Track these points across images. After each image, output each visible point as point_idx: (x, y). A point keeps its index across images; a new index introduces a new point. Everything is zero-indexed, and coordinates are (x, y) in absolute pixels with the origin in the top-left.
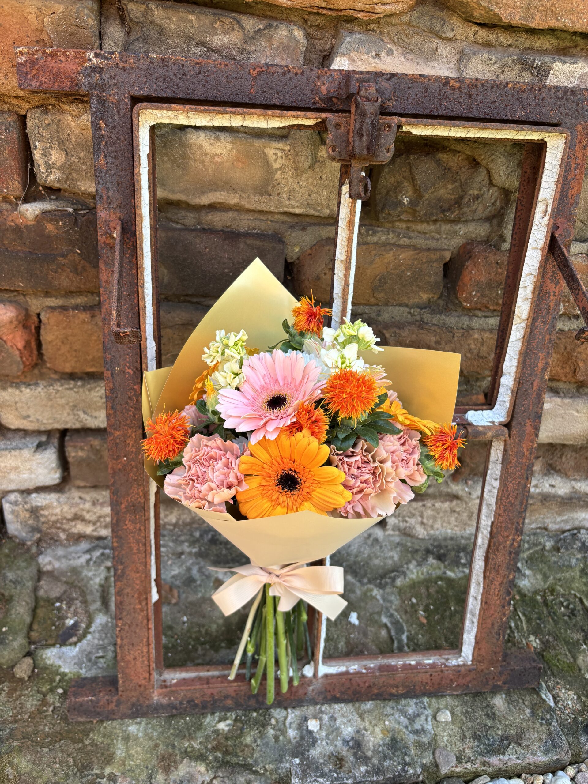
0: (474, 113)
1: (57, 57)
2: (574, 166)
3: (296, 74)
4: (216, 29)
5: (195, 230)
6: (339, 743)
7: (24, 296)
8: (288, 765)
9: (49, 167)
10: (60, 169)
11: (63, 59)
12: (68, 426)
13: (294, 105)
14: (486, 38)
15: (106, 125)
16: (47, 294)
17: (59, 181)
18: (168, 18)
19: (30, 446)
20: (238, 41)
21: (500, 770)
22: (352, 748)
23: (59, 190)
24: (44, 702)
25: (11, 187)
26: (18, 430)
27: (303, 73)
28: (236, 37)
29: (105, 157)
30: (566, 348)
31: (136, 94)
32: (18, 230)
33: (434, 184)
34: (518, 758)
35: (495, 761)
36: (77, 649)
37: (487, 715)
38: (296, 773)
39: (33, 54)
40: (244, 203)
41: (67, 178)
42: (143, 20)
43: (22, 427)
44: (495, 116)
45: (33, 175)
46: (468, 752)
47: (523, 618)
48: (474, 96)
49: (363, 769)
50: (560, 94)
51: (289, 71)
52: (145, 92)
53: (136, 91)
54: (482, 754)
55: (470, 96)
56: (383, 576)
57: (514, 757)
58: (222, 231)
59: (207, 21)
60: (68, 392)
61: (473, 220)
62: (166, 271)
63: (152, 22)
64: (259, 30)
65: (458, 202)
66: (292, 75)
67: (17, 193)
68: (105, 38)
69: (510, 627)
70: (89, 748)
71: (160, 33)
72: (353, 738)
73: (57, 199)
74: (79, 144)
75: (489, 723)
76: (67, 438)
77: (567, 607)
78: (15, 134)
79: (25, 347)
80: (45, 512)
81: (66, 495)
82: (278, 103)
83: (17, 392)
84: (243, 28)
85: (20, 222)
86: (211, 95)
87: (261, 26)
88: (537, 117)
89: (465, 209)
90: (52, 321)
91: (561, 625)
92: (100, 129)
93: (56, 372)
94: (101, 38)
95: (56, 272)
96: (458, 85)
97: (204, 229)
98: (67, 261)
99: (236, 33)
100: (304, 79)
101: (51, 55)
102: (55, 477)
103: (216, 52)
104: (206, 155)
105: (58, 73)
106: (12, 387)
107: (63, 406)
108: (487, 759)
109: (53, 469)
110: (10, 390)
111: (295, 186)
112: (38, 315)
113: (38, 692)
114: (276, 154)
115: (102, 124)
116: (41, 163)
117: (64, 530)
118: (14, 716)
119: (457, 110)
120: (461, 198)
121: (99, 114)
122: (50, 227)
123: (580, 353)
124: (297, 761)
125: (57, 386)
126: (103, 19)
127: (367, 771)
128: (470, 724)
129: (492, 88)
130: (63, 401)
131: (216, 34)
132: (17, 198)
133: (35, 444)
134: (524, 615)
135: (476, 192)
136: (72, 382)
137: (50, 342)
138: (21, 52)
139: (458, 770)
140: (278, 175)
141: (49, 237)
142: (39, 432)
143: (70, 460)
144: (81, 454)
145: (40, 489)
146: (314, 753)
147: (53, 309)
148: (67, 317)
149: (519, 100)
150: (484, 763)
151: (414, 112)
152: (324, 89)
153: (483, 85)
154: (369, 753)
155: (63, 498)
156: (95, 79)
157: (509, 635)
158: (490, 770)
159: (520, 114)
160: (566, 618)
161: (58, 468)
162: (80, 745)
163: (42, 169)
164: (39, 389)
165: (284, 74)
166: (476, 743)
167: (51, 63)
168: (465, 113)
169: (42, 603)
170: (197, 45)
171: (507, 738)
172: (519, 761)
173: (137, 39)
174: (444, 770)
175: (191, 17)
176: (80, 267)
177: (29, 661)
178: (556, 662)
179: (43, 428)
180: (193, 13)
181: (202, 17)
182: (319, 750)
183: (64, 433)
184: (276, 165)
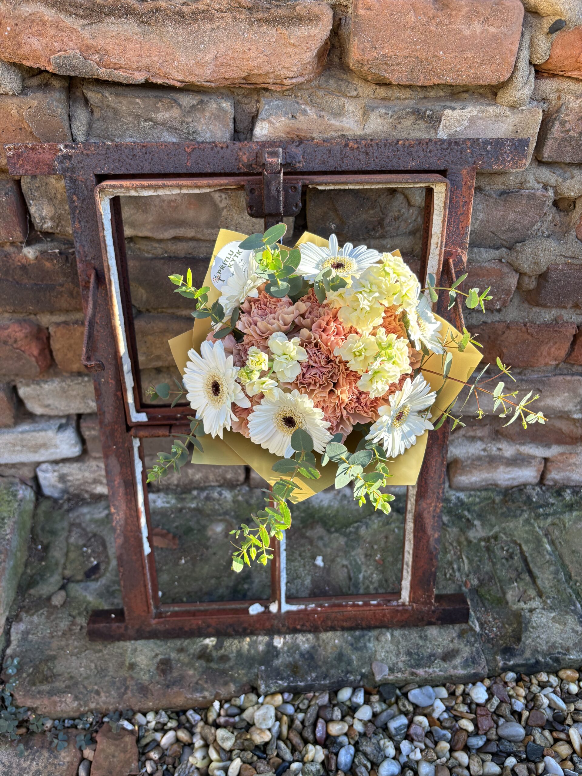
0: (372, 167)
1: (36, 150)
2: (462, 203)
3: (222, 148)
4: (159, 108)
5: (163, 258)
6: (297, 656)
7: (35, 315)
8: (256, 670)
9: (43, 218)
10: (52, 219)
11: (41, 150)
12: (81, 411)
13: (223, 171)
14: (384, 94)
15: (79, 199)
16: (52, 313)
17: (52, 228)
18: (120, 102)
19: (53, 427)
20: (177, 115)
21: (426, 679)
22: (307, 659)
23: (53, 233)
24: (73, 623)
25: (15, 236)
26: (42, 416)
27: (227, 147)
28: (175, 112)
29: (80, 222)
30: (490, 337)
31: (98, 173)
32: (24, 268)
33: (354, 213)
34: (441, 671)
35: (421, 672)
36: (99, 583)
37: (421, 637)
38: (262, 677)
39: (18, 149)
40: (199, 236)
41: (58, 226)
42: (100, 104)
43: (45, 413)
44: (389, 167)
45: (32, 225)
46: (401, 665)
47: (466, 561)
48: (370, 154)
49: (314, 675)
50: (445, 145)
51: (216, 146)
52: (105, 171)
53: (98, 171)
54: (412, 666)
55: (367, 154)
56: (348, 525)
57: (437, 670)
58: (185, 257)
59: (151, 103)
60: (77, 386)
61: (397, 235)
62: (143, 291)
63: (108, 106)
64: (194, 105)
65: (381, 223)
66: (219, 149)
67: (21, 239)
68: (73, 120)
69: (453, 568)
70: (107, 656)
71: (115, 114)
72: (308, 652)
73: (52, 241)
74: (63, 200)
75: (421, 643)
76: (82, 421)
77: (507, 551)
78: (13, 197)
79: (40, 354)
80: (70, 478)
81: (86, 464)
82: (209, 171)
83: (38, 388)
84: (180, 105)
85: (24, 261)
86: (156, 170)
87: (195, 102)
88: (426, 166)
89: (388, 228)
90: (58, 334)
91: (498, 566)
92: (74, 201)
93: (67, 372)
94: (70, 120)
95: (56, 297)
96: (356, 146)
97: (170, 257)
98: (63, 289)
99: (175, 109)
100: (229, 151)
101: (32, 149)
102: (75, 451)
103: (161, 124)
104: (164, 201)
105: (38, 163)
106: (33, 384)
107: (75, 397)
108: (415, 670)
109: (73, 444)
110: (32, 386)
111: (240, 220)
112: (48, 329)
113: (70, 615)
114: (221, 197)
115: (75, 198)
116: (37, 215)
117: (87, 492)
118: (51, 633)
119: (357, 166)
120: (383, 219)
121: (72, 191)
122: (48, 264)
123: (502, 341)
124: (263, 668)
125: (69, 382)
126: (71, 103)
127: (317, 677)
128: (405, 644)
129: (385, 146)
130: (74, 393)
131: (159, 112)
132: (21, 243)
133: (57, 426)
134: (467, 558)
135: (396, 214)
136: (80, 378)
137: (58, 350)
138: (9, 148)
139: (391, 677)
140: (225, 213)
141: (48, 272)
142: (60, 417)
143: (86, 437)
144: (93, 432)
145: (65, 460)
146: (277, 662)
147: (58, 324)
148: (70, 331)
149: (410, 154)
150: (413, 674)
151: (321, 170)
152: (245, 159)
153: (377, 144)
154: (320, 663)
155: (84, 466)
156: (67, 164)
157: (451, 575)
158: (418, 679)
159: (412, 165)
160: (504, 561)
161: (77, 443)
162: (100, 654)
163: (38, 221)
164: (55, 385)
165: (212, 149)
166: (408, 658)
167: (33, 155)
168: (364, 168)
169: (72, 548)
170: (145, 120)
171: (434, 655)
172: (441, 673)
173: (98, 120)
174: (378, 678)
175: (137, 100)
176: (75, 292)
177: (63, 593)
178: (488, 596)
179: (61, 414)
180: (138, 97)
181: (146, 100)
182: (280, 660)
183: (79, 416)
184: (222, 205)
